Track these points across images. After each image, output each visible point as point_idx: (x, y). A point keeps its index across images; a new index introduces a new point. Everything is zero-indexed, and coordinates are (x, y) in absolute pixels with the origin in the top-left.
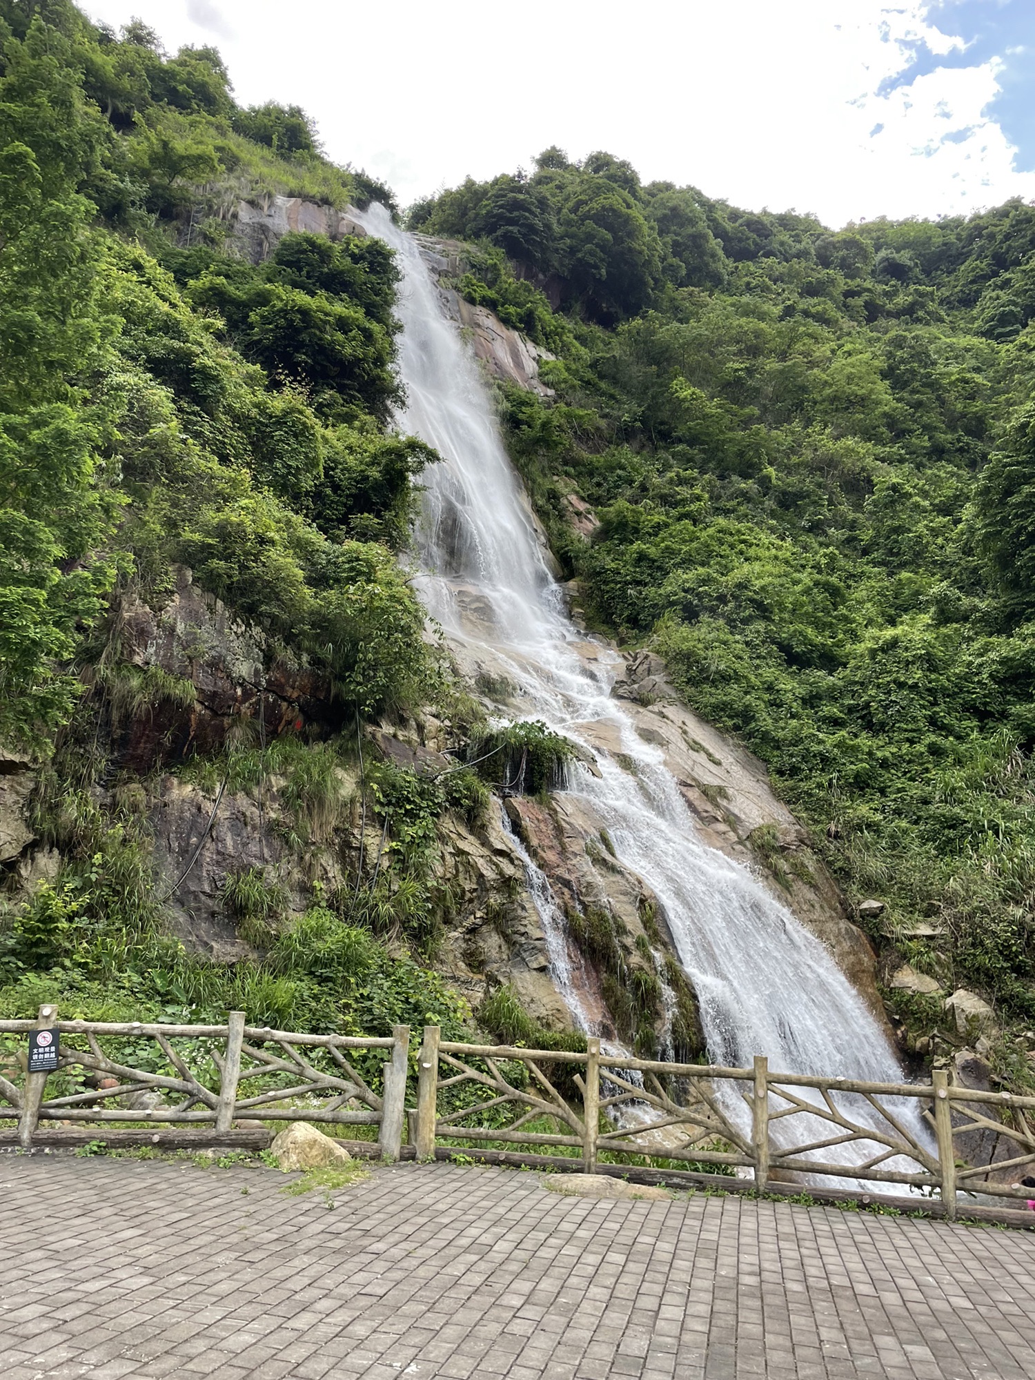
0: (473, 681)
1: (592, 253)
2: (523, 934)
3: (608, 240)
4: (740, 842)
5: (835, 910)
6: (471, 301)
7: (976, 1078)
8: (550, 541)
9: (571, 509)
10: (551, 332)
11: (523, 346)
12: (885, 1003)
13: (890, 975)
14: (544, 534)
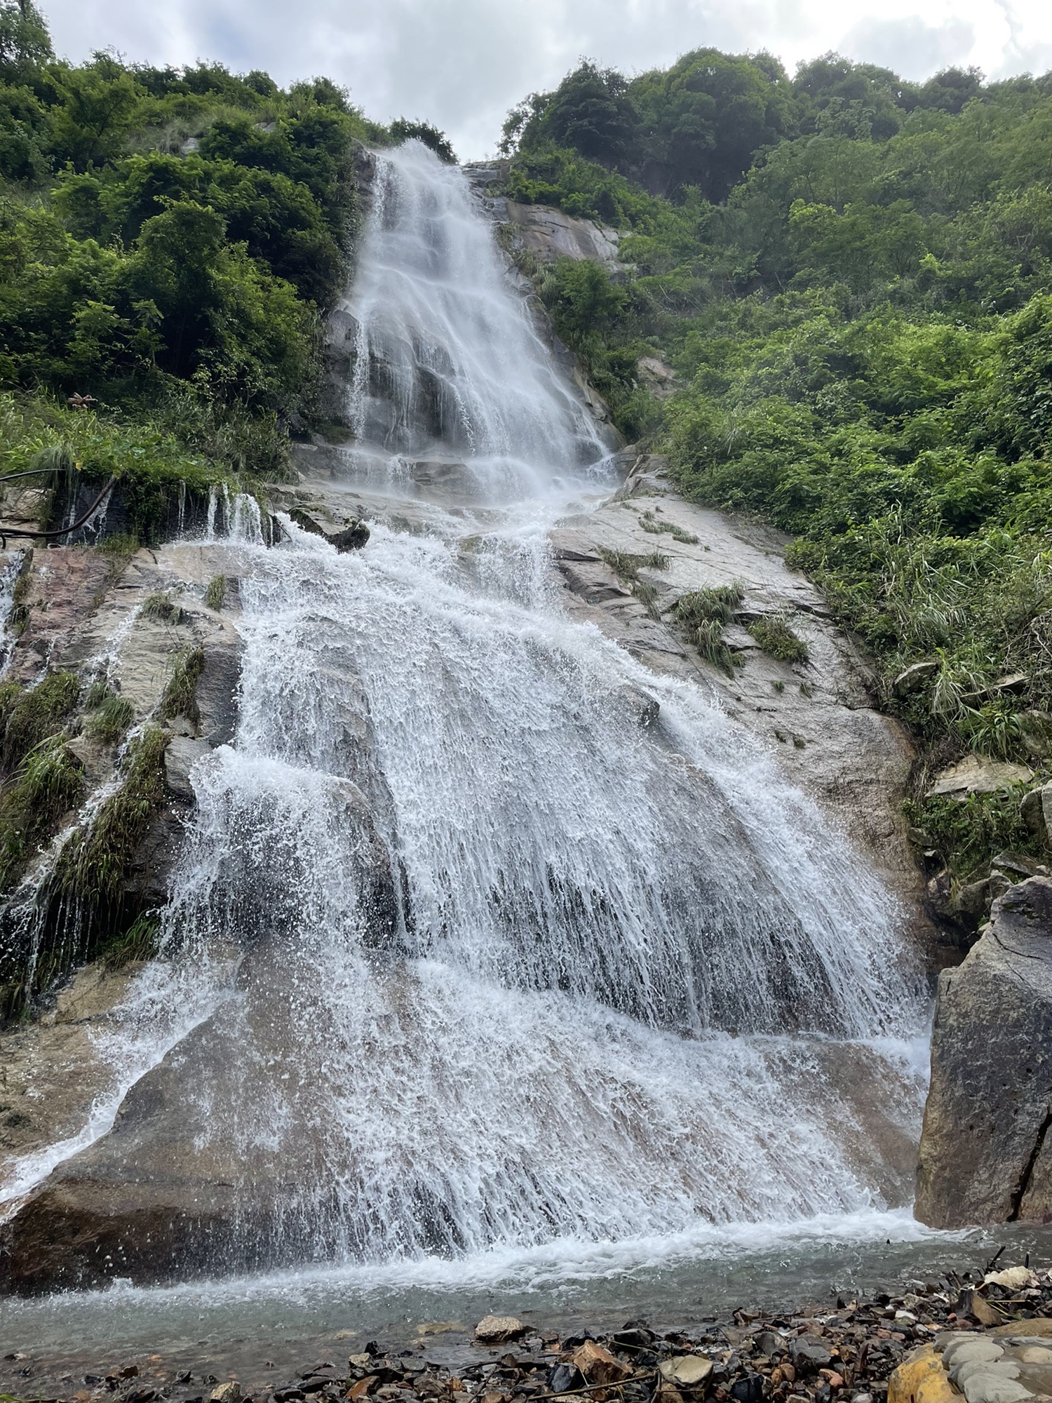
1: (691, 123)
3: (709, 104)
4: (654, 615)
5: (842, 695)
6: (525, 200)
7: (1037, 927)
8: (611, 413)
9: (652, 378)
10: (639, 212)
11: (598, 232)
12: (911, 833)
13: (931, 777)
14: (603, 407)
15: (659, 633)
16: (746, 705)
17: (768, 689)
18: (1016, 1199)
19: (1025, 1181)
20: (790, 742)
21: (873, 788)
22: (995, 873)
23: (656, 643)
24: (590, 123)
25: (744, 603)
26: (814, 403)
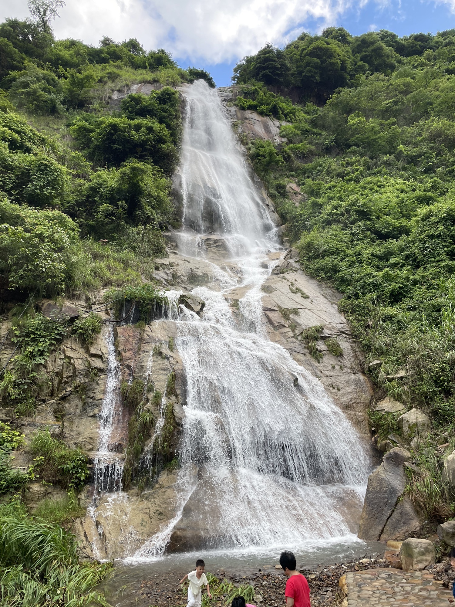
0: (186, 278)
1: (310, 71)
2: (92, 398)
3: (317, 63)
4: (295, 337)
5: (352, 369)
6: (243, 109)
7: (394, 464)
8: (276, 209)
9: (292, 191)
10: (288, 113)
11: (271, 123)
12: (369, 421)
13: (376, 404)
14: (273, 206)
15: (297, 345)
16: (324, 374)
17: (330, 367)
18: (380, 535)
19: (382, 531)
20: (336, 388)
21: (359, 405)
22: (388, 441)
23: (296, 349)
24: (269, 72)
25: (324, 331)
26: (352, 230)
